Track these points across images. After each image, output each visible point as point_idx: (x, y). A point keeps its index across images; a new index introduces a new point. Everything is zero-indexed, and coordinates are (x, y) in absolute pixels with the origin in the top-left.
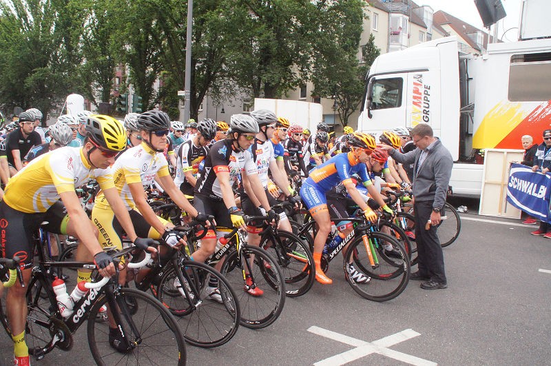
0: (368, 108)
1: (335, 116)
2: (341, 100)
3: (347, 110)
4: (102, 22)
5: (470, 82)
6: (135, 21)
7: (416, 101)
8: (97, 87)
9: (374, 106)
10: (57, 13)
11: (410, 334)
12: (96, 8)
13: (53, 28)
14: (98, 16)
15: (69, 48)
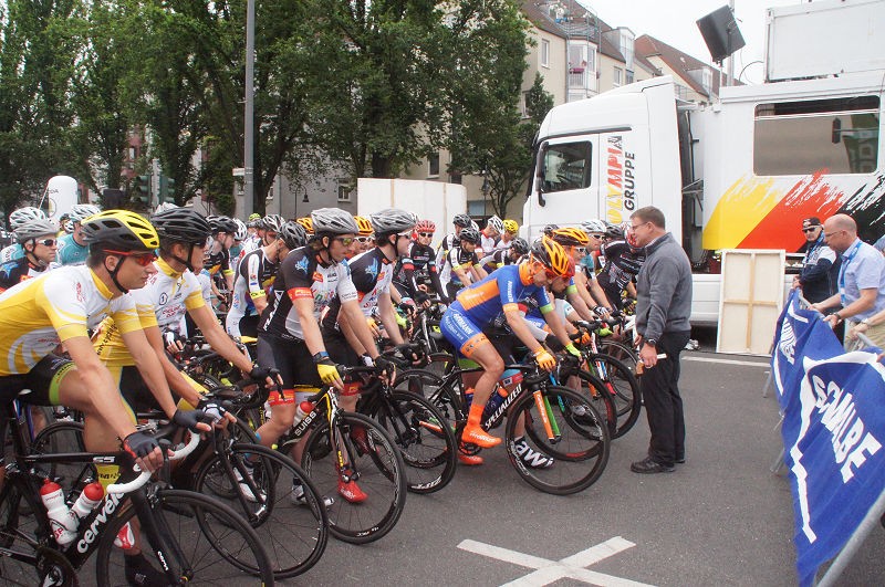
0: (539, 190)
1: (485, 203)
2: (494, 178)
3: (505, 193)
4: (104, 57)
5: (695, 146)
6: (160, 56)
7: (613, 177)
8: (99, 163)
9: (548, 187)
10: (27, 43)
11: (619, 544)
12: (94, 35)
13: (22, 67)
14: (98, 48)
15: (51, 100)
